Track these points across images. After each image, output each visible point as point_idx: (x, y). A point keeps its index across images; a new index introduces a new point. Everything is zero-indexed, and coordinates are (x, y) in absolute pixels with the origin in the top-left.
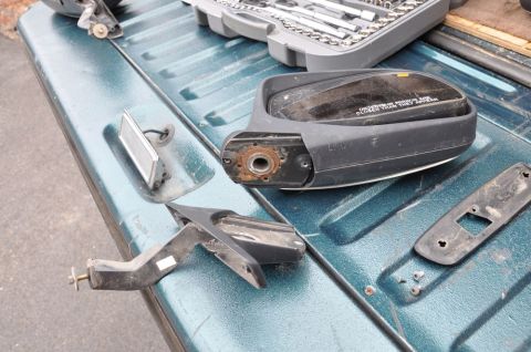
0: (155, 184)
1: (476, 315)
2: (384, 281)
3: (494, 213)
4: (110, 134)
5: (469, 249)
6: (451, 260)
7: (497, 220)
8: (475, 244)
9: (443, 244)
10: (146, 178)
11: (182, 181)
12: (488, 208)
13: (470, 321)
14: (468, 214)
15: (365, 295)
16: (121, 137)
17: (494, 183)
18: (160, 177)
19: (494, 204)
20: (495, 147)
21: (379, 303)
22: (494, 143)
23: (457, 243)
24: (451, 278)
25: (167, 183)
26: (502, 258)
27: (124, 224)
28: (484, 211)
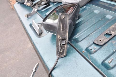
0: (39, 34)
1: (108, 55)
2: (87, 49)
3: (113, 33)
4: (31, 25)
5: (106, 41)
6: (102, 44)
7: (113, 34)
8: (108, 40)
9: (100, 40)
10: (38, 33)
11: (45, 33)
12: (111, 32)
13: (106, 57)
14: (106, 34)
15: (82, 53)
16: (33, 26)
17: (113, 26)
18: (41, 33)
19: (113, 31)
20: (114, 18)
21: (85, 54)
22: (113, 17)
23: (104, 40)
24: (102, 48)
25: (42, 34)
26: (114, 42)
27: (33, 42)
28: (110, 32)
